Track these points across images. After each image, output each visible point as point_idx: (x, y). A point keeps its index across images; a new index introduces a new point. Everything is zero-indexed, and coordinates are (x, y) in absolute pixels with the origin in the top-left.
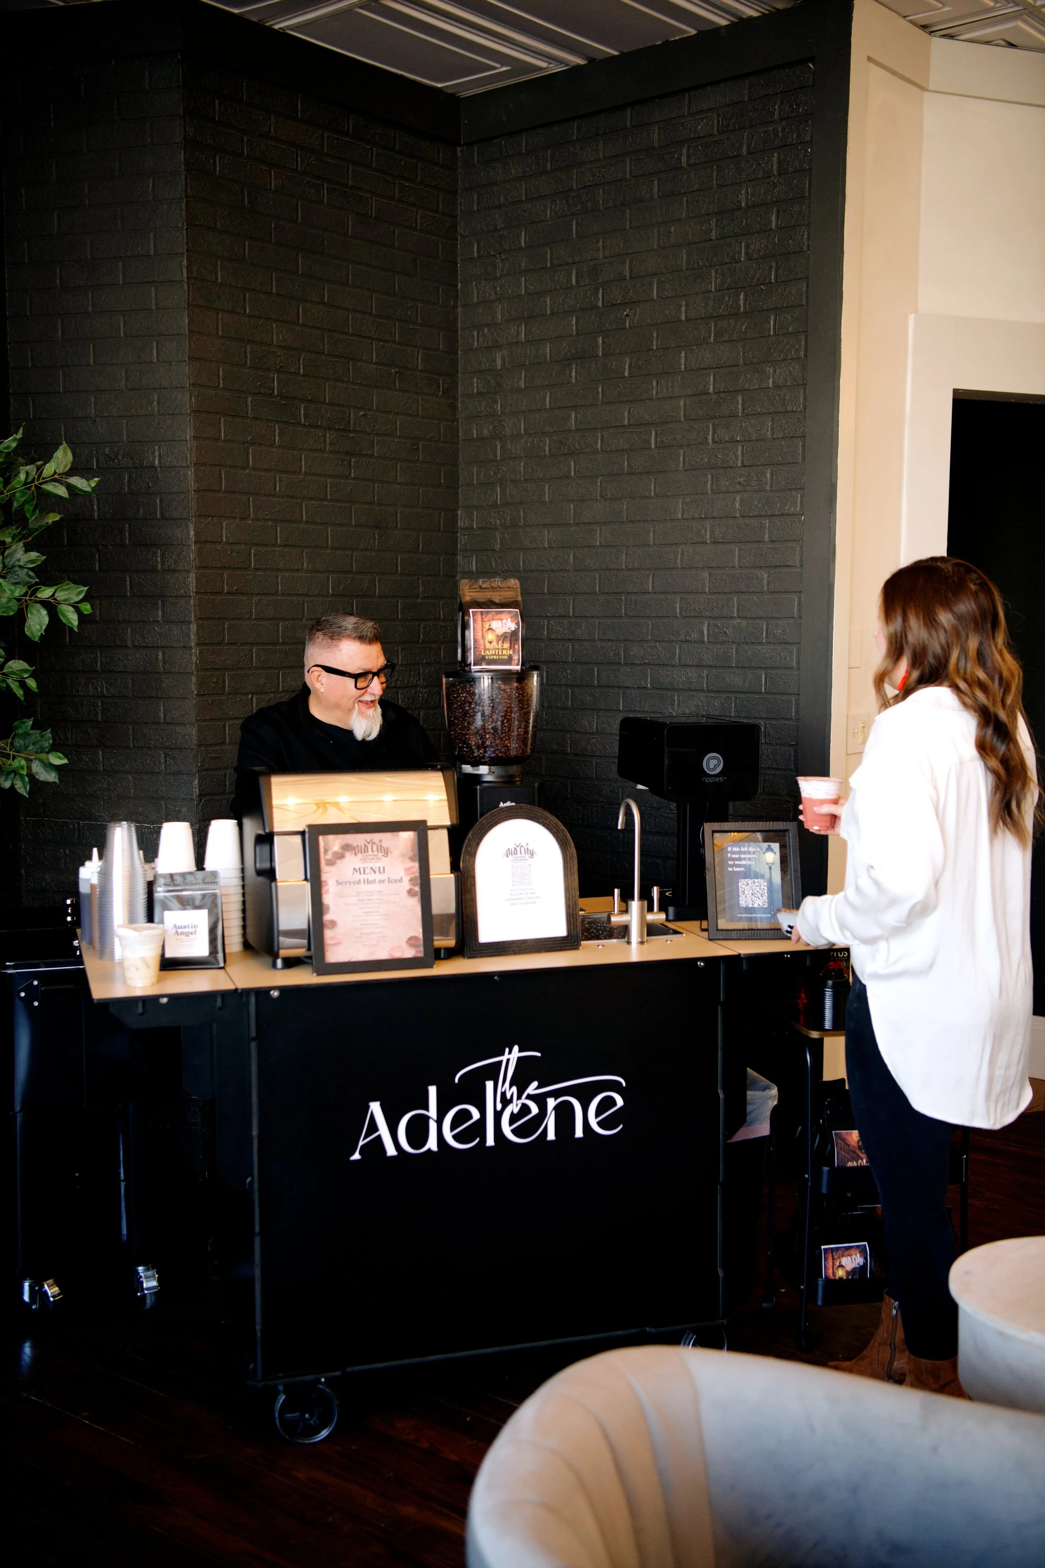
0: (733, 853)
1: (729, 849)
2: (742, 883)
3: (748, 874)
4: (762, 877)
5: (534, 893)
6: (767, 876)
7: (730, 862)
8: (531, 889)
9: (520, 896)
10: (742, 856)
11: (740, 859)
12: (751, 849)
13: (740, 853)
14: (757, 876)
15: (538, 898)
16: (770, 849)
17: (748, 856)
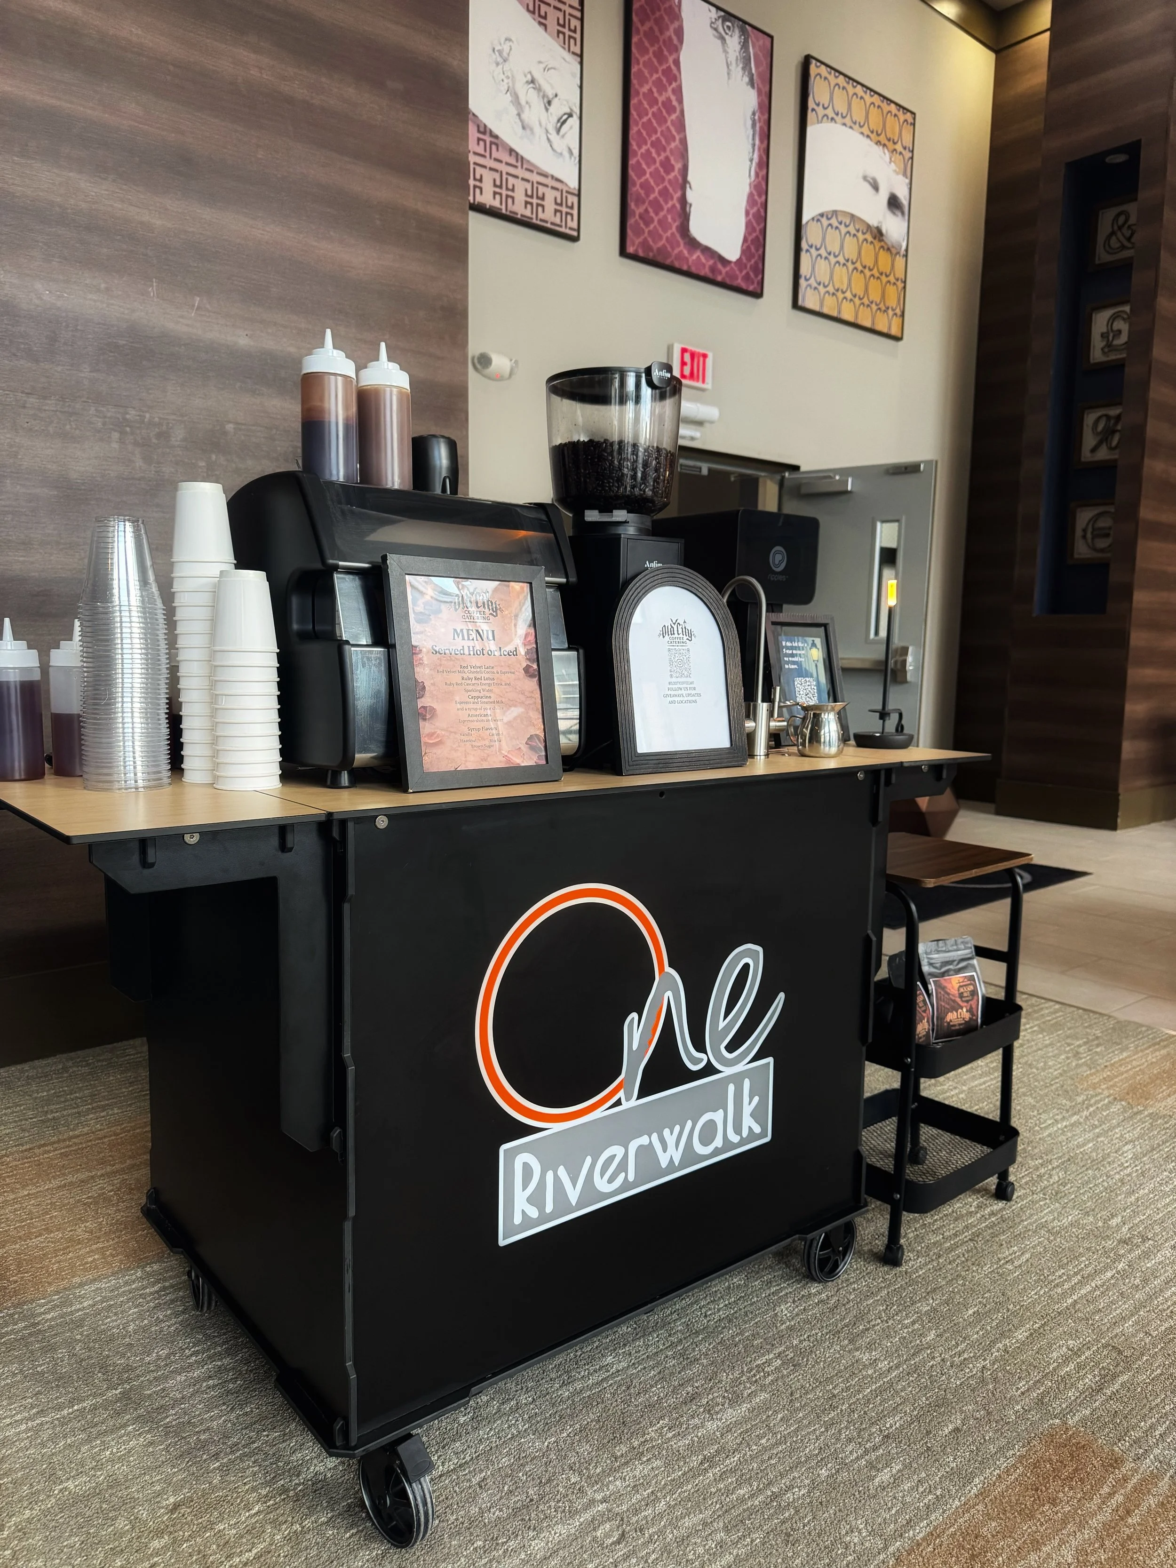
0: (787, 648)
1: (784, 643)
2: (798, 681)
3: (802, 672)
4: (812, 676)
5: (694, 689)
6: (815, 675)
7: (786, 659)
8: (692, 683)
9: (680, 692)
10: (794, 652)
11: (792, 655)
12: (800, 645)
13: (792, 648)
14: (807, 674)
15: (699, 695)
16: (814, 645)
17: (798, 652)
